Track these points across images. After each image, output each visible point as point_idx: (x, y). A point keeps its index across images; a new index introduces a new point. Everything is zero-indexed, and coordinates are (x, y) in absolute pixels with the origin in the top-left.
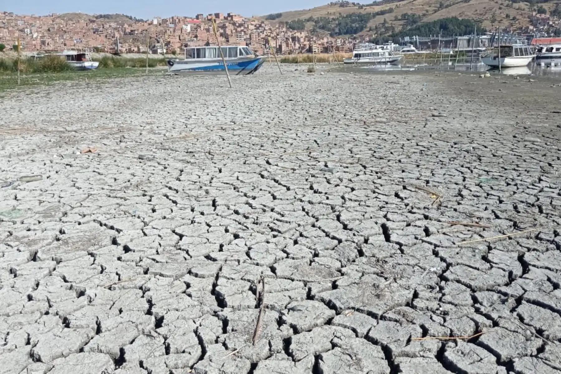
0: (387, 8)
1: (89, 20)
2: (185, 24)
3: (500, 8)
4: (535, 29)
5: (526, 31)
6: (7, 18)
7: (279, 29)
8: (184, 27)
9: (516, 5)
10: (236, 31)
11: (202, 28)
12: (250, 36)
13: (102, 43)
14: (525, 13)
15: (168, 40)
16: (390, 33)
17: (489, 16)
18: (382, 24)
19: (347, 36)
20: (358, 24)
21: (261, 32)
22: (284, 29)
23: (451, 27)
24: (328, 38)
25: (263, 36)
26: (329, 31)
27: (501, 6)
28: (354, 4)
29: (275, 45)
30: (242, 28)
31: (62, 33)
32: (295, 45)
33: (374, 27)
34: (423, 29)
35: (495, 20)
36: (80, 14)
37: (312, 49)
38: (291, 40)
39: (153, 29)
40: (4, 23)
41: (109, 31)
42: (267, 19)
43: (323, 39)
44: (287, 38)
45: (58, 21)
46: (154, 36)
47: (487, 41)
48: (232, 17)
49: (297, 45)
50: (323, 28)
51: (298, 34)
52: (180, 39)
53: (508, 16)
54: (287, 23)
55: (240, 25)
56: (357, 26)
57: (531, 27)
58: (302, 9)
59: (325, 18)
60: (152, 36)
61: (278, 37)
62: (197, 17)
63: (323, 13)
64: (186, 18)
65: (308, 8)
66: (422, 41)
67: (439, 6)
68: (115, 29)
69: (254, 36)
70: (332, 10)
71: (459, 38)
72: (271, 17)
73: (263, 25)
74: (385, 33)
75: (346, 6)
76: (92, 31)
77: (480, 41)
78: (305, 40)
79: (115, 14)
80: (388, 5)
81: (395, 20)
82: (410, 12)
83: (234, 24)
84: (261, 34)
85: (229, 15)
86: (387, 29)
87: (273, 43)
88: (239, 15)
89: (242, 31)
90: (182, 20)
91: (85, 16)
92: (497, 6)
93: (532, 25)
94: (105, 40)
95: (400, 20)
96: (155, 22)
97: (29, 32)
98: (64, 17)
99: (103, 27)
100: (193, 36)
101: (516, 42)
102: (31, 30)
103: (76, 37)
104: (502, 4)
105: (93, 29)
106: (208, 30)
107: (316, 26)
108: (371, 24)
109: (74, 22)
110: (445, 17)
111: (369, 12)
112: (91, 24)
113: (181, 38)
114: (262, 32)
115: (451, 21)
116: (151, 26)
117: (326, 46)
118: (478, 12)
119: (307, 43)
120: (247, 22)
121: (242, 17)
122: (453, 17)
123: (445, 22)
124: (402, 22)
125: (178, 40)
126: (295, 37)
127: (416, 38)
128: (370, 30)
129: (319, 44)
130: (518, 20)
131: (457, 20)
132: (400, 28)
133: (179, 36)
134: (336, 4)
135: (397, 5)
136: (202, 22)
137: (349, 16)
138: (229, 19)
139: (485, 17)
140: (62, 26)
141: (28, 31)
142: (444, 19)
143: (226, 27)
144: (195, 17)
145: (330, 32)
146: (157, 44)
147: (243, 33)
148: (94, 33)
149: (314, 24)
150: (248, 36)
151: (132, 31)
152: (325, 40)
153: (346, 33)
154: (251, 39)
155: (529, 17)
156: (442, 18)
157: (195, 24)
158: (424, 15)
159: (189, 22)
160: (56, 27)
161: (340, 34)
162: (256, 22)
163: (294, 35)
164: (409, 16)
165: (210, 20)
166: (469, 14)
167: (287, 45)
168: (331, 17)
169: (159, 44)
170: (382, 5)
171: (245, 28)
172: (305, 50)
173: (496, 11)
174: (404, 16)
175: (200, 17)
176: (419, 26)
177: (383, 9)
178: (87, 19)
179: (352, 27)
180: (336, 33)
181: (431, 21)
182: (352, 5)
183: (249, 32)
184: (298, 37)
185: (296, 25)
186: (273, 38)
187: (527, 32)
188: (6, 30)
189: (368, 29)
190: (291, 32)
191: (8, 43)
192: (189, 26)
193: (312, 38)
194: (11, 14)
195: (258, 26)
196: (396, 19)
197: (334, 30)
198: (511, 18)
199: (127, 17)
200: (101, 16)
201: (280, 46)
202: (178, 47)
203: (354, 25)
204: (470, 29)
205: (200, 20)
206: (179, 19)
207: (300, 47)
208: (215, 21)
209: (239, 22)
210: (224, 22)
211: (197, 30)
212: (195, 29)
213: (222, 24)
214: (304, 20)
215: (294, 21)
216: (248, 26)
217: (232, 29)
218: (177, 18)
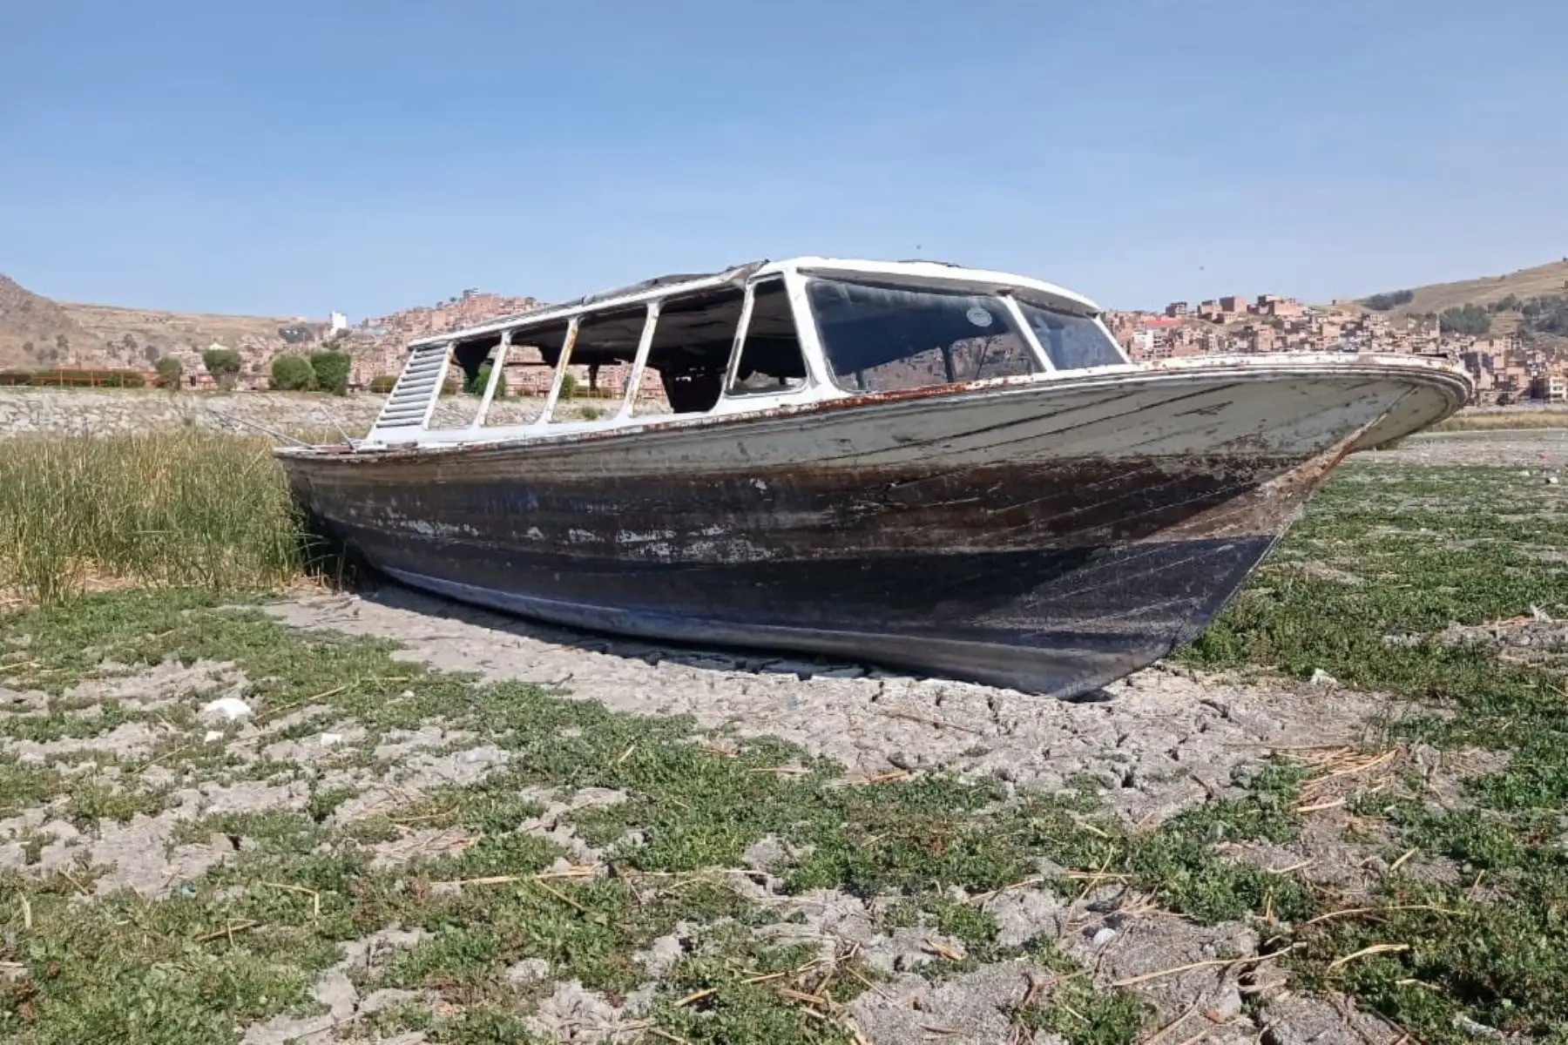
2: (1137, 330)
8: (1137, 337)
10: (1285, 343)
11: (1186, 340)
21: (1361, 343)
22: (1436, 334)
30: (1303, 335)
32: (1480, 378)
48: (1271, 305)
49: (1487, 379)
50: (1551, 327)
51: (1481, 347)
54: (1432, 316)
55: (1296, 328)
59: (1556, 299)
62: (1171, 311)
63: (1551, 285)
64: (1139, 313)
65: (1497, 274)
72: (1380, 303)
73: (1366, 324)
78: (1508, 364)
83: (1278, 324)
84: (1359, 349)
85: (1262, 301)
88: (1291, 301)
90: (1130, 320)
106: (1203, 344)
107: (1529, 322)
119: (1517, 372)
120: (1317, 317)
121: (1301, 305)
126: (1475, 354)
136: (1186, 322)
138: (1263, 310)
143: (1255, 334)
144: (1164, 311)
149: (1520, 316)
157: (1163, 330)
159: (1150, 325)
162: (1346, 317)
163: (1470, 350)
165: (1207, 316)
171: (1312, 333)
172: (1518, 392)
175: (1177, 310)
184: (1484, 355)
190: (1458, 340)
192: (1150, 333)
193: (1533, 356)
195: (1350, 326)
205: (1180, 317)
206: (1121, 318)
207: (1497, 384)
208: (1220, 320)
209: (1294, 320)
210: (1247, 322)
211: (1172, 346)
212: (1167, 341)
213: (1242, 327)
214: (1486, 308)
215: (1455, 311)
216: (1321, 328)
217: (1273, 336)
218: (1116, 316)
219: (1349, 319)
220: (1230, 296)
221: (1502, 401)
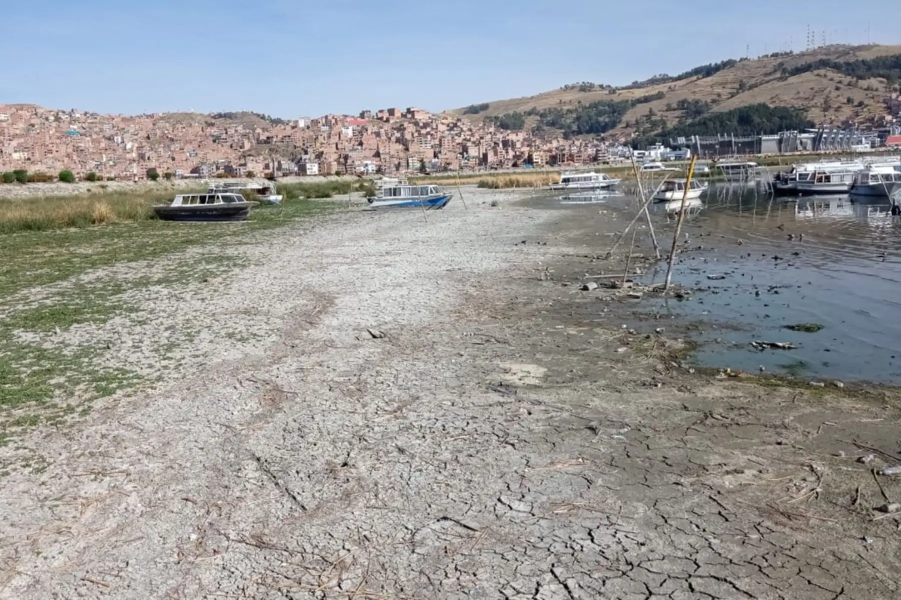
0: (654, 92)
1: (206, 122)
2: (344, 126)
3: (837, 89)
4: (894, 120)
5: (880, 123)
6: (89, 121)
7: (484, 129)
8: (344, 130)
9: (864, 83)
10: (420, 134)
11: (369, 132)
12: (440, 140)
13: (226, 156)
14: (879, 95)
15: (321, 150)
16: (659, 130)
17: (819, 100)
18: (646, 116)
19: (592, 135)
20: (608, 117)
21: (457, 135)
22: (492, 129)
23: (757, 120)
24: (558, 141)
25: (459, 140)
26: (561, 128)
27: (839, 85)
28: (601, 86)
29: (477, 154)
30: (428, 129)
31: (167, 142)
32: (507, 152)
33: (633, 120)
34: (711, 125)
35: (830, 107)
36: (192, 113)
37: (532, 159)
38: (501, 145)
39: (299, 135)
40: (84, 128)
41: (236, 139)
42: (465, 113)
43: (551, 143)
44: (495, 143)
45: (161, 124)
46: (300, 144)
47: (809, 142)
48: (413, 113)
49: (511, 153)
50: (553, 124)
51: (512, 137)
52: (337, 149)
53: (849, 101)
54: (497, 118)
55: (426, 125)
56: (607, 120)
57: (889, 118)
58: (520, 97)
59: (555, 109)
60: (298, 145)
61: (481, 141)
62: (362, 116)
63: (552, 103)
64: (346, 116)
65: (529, 96)
66: (705, 142)
67: (738, 86)
68: (244, 135)
69: (445, 142)
70: (567, 97)
71: (764, 138)
72: (473, 110)
73: (459, 124)
74: (651, 131)
75: (590, 91)
76: (211, 139)
77: (798, 142)
78: (523, 145)
79: (241, 111)
80: (656, 87)
81: (667, 111)
82: (691, 98)
83: (416, 124)
84: (456, 137)
85: (409, 111)
86: (654, 124)
87: (473, 152)
88: (423, 111)
89: (428, 133)
90: (340, 120)
91: (199, 118)
92: (833, 85)
93: (889, 114)
94: (229, 151)
95: (675, 110)
96: (302, 124)
97: (120, 140)
98: (170, 118)
99: (226, 133)
100: (357, 143)
101: (860, 142)
102: (123, 138)
103: (189, 147)
104: (840, 82)
105: (213, 136)
106: (378, 134)
107: (542, 122)
108: (630, 116)
109: (184, 125)
110: (747, 105)
111: (626, 99)
112: (209, 129)
113: (340, 146)
114: (459, 135)
115: (757, 110)
116: (295, 130)
117: (554, 153)
118: (801, 95)
119: (526, 149)
120: (436, 120)
121: (428, 113)
122: (759, 105)
123: (747, 112)
124: (678, 113)
125: (334, 149)
126: (508, 140)
127: (696, 139)
128: (628, 126)
129: (545, 151)
130: (867, 106)
131: (768, 108)
132: (675, 122)
133: (337, 144)
134: (573, 87)
135: (670, 88)
136: (370, 122)
137: (594, 105)
138: (409, 116)
139: (812, 103)
140: (166, 132)
141: (118, 139)
142: (745, 107)
143: (405, 129)
144: (359, 115)
145: (563, 131)
146: (304, 157)
147: (429, 137)
148: (214, 141)
149: (539, 118)
150: (437, 142)
151: (268, 138)
152: (555, 144)
153: (589, 132)
154: (441, 146)
155: (885, 102)
156: (742, 105)
157: (358, 126)
158: (714, 101)
159: (351, 123)
160: (158, 132)
161: (579, 132)
162: (450, 120)
163: (507, 138)
164: (689, 103)
165: (381, 119)
166: (785, 98)
167: (496, 153)
168: (566, 108)
169: (307, 157)
170: (647, 87)
171: (433, 129)
172: (522, 160)
173: (830, 92)
174: (682, 104)
175: (366, 115)
176: (705, 118)
177: (647, 94)
178: (203, 120)
179: (597, 122)
180: (574, 132)
181: (724, 111)
182: (599, 89)
183: (439, 134)
184: (512, 141)
185: (510, 122)
186: (474, 143)
187: (881, 125)
188: (88, 138)
189: (624, 125)
190: (502, 133)
191: (93, 156)
192: (351, 128)
193: (535, 141)
194: (94, 115)
195: (451, 125)
196: (669, 109)
197: (569, 127)
198: (856, 104)
199: (258, 115)
200: (220, 116)
201: (485, 156)
202: (335, 161)
203: (601, 119)
204: (788, 121)
205: (367, 119)
206: (336, 119)
207: (514, 157)
208: (387, 121)
209: (424, 121)
210: (401, 122)
211: (362, 135)
212: (359, 132)
213: (399, 125)
214: (523, 114)
215: (509, 115)
216: (437, 126)
217: (414, 131)
218: (333, 118)
219: (451, 121)
220: (392, 107)
221: (515, 165)
